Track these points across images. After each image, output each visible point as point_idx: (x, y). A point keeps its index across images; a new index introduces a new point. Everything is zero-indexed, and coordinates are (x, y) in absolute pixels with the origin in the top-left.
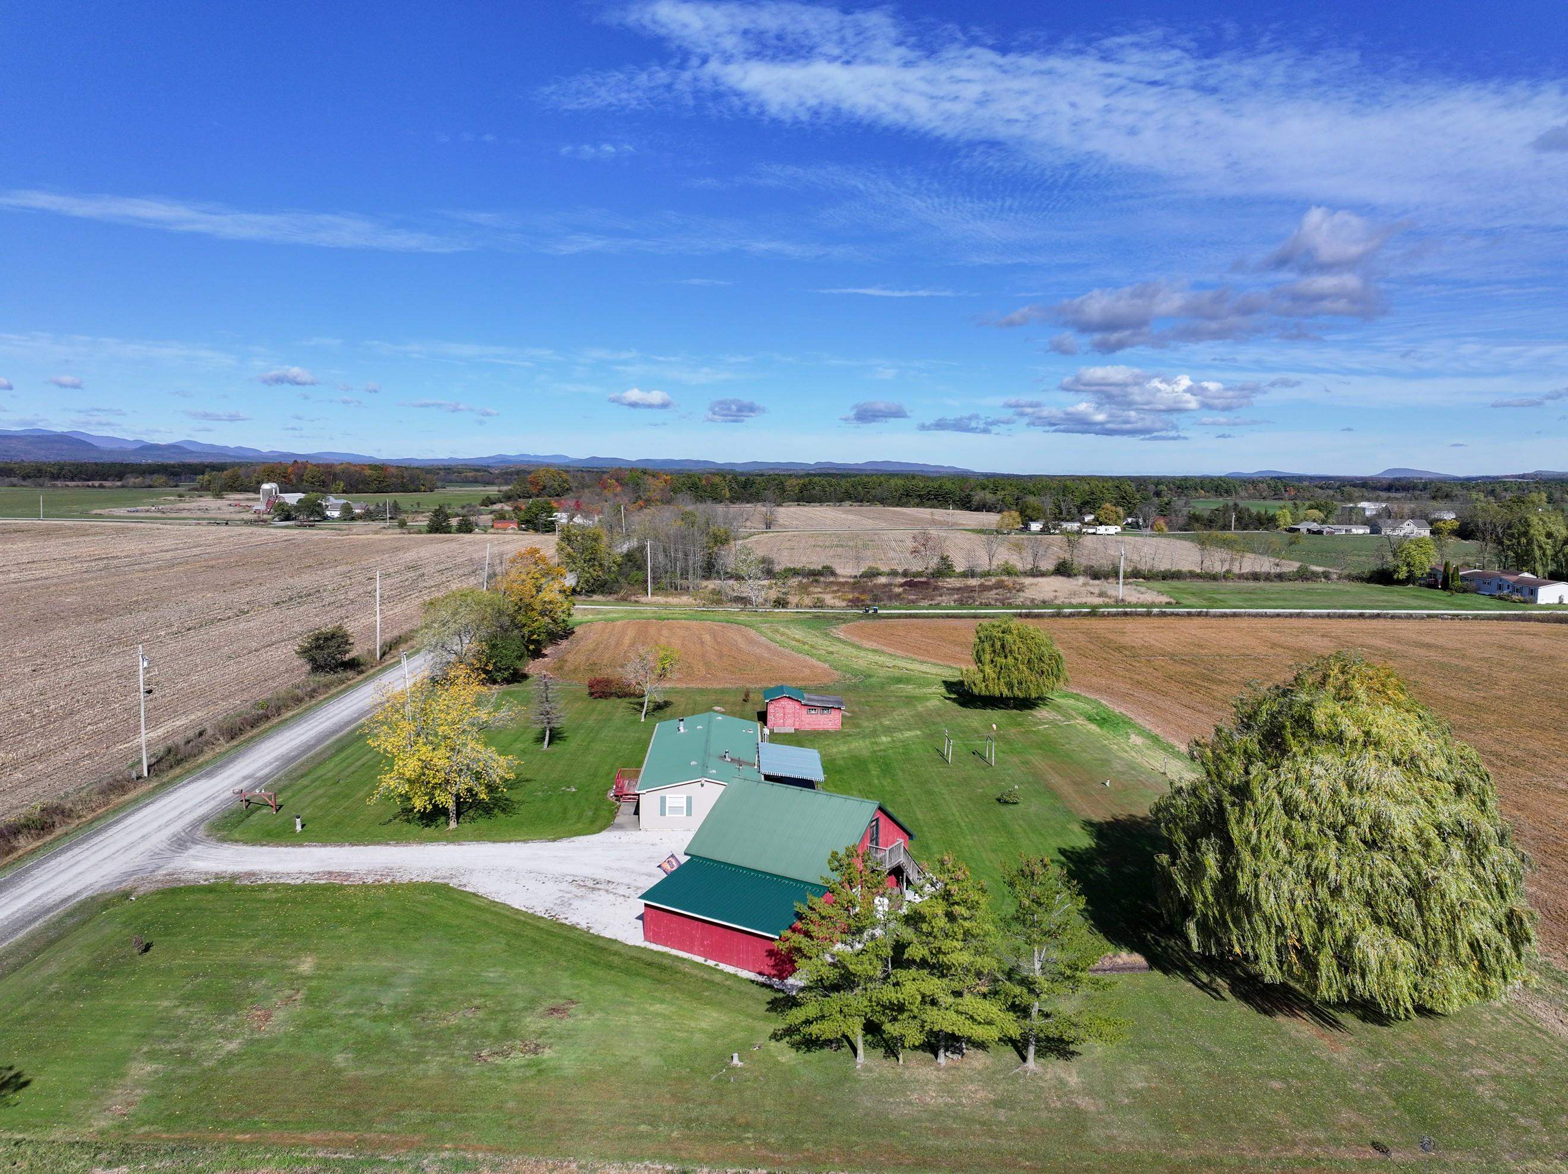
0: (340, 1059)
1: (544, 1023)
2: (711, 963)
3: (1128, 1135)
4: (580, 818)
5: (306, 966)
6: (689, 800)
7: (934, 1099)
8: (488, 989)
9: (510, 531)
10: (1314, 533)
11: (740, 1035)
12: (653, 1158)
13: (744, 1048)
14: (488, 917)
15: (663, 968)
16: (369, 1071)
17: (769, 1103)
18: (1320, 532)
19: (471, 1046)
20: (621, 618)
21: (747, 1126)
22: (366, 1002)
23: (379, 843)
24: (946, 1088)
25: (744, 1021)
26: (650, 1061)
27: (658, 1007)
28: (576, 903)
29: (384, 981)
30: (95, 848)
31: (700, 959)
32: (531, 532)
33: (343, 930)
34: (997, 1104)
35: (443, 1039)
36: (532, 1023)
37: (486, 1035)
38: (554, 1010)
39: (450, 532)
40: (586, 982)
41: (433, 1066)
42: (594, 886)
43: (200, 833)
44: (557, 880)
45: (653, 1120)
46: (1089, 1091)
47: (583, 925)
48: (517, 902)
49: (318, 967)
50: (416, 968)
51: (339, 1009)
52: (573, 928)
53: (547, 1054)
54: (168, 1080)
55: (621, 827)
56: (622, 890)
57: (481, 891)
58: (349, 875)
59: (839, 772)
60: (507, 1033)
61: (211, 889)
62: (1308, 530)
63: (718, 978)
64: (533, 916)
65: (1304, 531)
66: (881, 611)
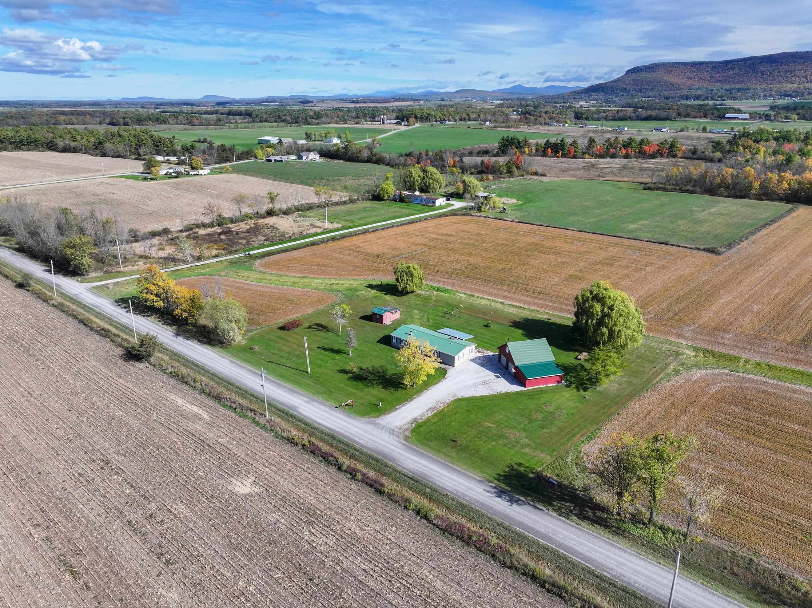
5: (490, 425)
10: (278, 161)
11: (577, 394)
13: (581, 395)
18: (281, 161)
19: (553, 418)
22: (519, 423)
27: (557, 397)
28: (493, 388)
31: (542, 386)
36: (549, 410)
41: (559, 423)
43: (363, 419)
44: (475, 385)
47: (508, 391)
49: (492, 423)
51: (519, 426)
53: (564, 412)
55: (448, 368)
57: (470, 396)
58: (435, 407)
60: (551, 413)
62: (275, 160)
64: (494, 394)
65: (273, 161)
66: (252, 253)
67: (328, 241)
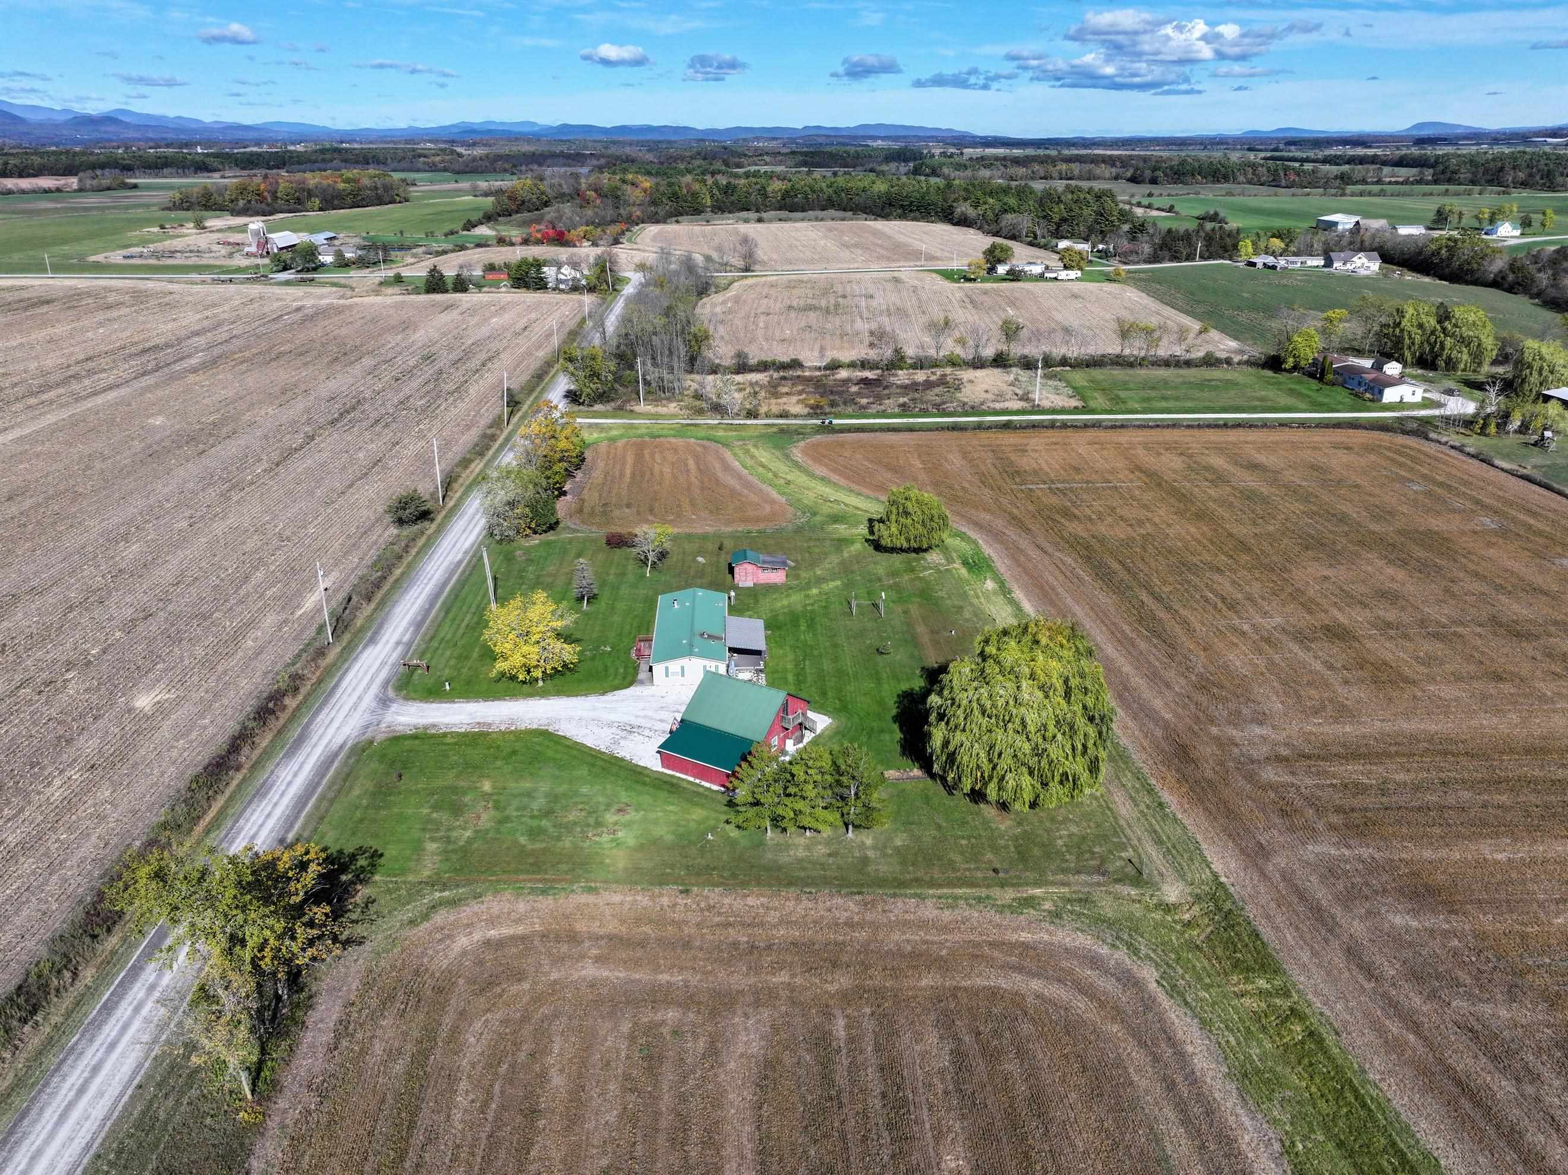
0: (523, 840)
1: (615, 818)
2: (697, 781)
3: (886, 868)
4: (616, 674)
5: (487, 786)
6: (683, 668)
7: (801, 853)
8: (585, 799)
9: (504, 289)
10: (1270, 267)
11: (712, 822)
12: (674, 883)
13: (713, 830)
14: (575, 752)
15: (672, 785)
16: (538, 846)
17: (725, 857)
18: (1274, 267)
19: (582, 832)
20: (621, 436)
21: (714, 869)
22: (524, 808)
23: (499, 699)
24: (808, 848)
25: (713, 815)
26: (669, 838)
27: (671, 808)
28: (623, 743)
29: (530, 795)
30: (336, 708)
31: (691, 779)
32: (524, 290)
33: (499, 763)
34: (830, 855)
35: (569, 827)
36: (610, 818)
37: (588, 825)
38: (620, 811)
39: (447, 291)
40: (633, 794)
41: (567, 843)
42: (630, 729)
43: (391, 693)
44: (610, 725)
45: (672, 866)
46: (874, 848)
47: (628, 758)
48: (589, 742)
49: (494, 787)
50: (544, 787)
51: (512, 812)
52: (622, 760)
53: (620, 834)
54: (446, 852)
55: (642, 682)
56: (647, 733)
57: (568, 735)
58: (490, 725)
59: (779, 628)
60: (598, 824)
61: (415, 737)
62: (1264, 264)
63: (701, 790)
64: (600, 752)
65: (1260, 266)
66: (835, 422)
67: (990, 428)
